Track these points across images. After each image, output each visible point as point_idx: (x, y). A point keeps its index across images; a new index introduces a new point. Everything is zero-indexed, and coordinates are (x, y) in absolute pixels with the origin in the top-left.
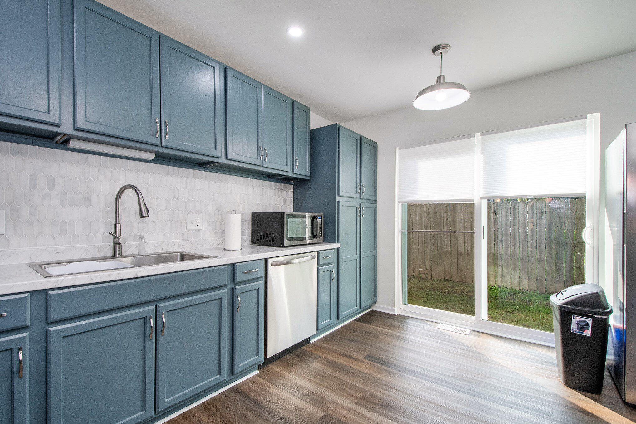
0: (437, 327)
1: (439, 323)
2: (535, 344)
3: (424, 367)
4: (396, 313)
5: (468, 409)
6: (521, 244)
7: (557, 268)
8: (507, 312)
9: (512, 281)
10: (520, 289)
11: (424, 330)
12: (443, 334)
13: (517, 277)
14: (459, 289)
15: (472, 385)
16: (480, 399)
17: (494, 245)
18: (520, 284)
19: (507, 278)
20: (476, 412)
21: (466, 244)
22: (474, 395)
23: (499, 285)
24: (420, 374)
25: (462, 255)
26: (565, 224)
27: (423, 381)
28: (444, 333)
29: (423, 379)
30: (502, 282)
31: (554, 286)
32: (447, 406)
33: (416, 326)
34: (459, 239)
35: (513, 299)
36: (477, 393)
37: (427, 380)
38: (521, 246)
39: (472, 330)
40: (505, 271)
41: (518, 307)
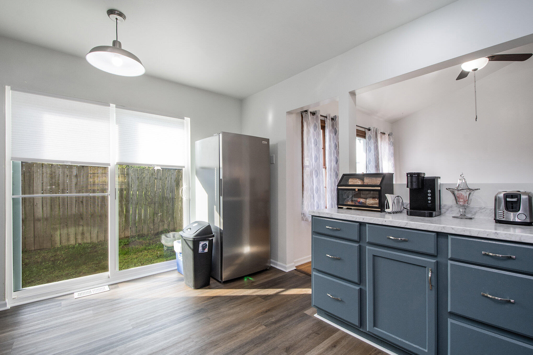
0: (75, 298)
1: (73, 293)
2: (158, 274)
3: (102, 338)
4: (8, 307)
5: (168, 341)
6: (100, 204)
7: (126, 219)
8: (95, 264)
9: (92, 236)
10: (98, 242)
11: (64, 307)
12: (87, 301)
13: (96, 231)
14: (39, 257)
15: (153, 324)
16: (167, 329)
17: (75, 206)
18: (99, 237)
19: (87, 235)
20: (174, 338)
21: (45, 208)
22: (161, 329)
23: (80, 242)
24: (105, 345)
25: (39, 220)
26: (131, 186)
27: (114, 349)
28: (86, 299)
29: (113, 347)
30: (83, 239)
31: (123, 233)
32: (154, 351)
33: (50, 309)
34: (35, 204)
35: (96, 252)
36: (161, 326)
37: (117, 346)
38: (100, 205)
39: (109, 285)
40: (85, 228)
41: (102, 257)
